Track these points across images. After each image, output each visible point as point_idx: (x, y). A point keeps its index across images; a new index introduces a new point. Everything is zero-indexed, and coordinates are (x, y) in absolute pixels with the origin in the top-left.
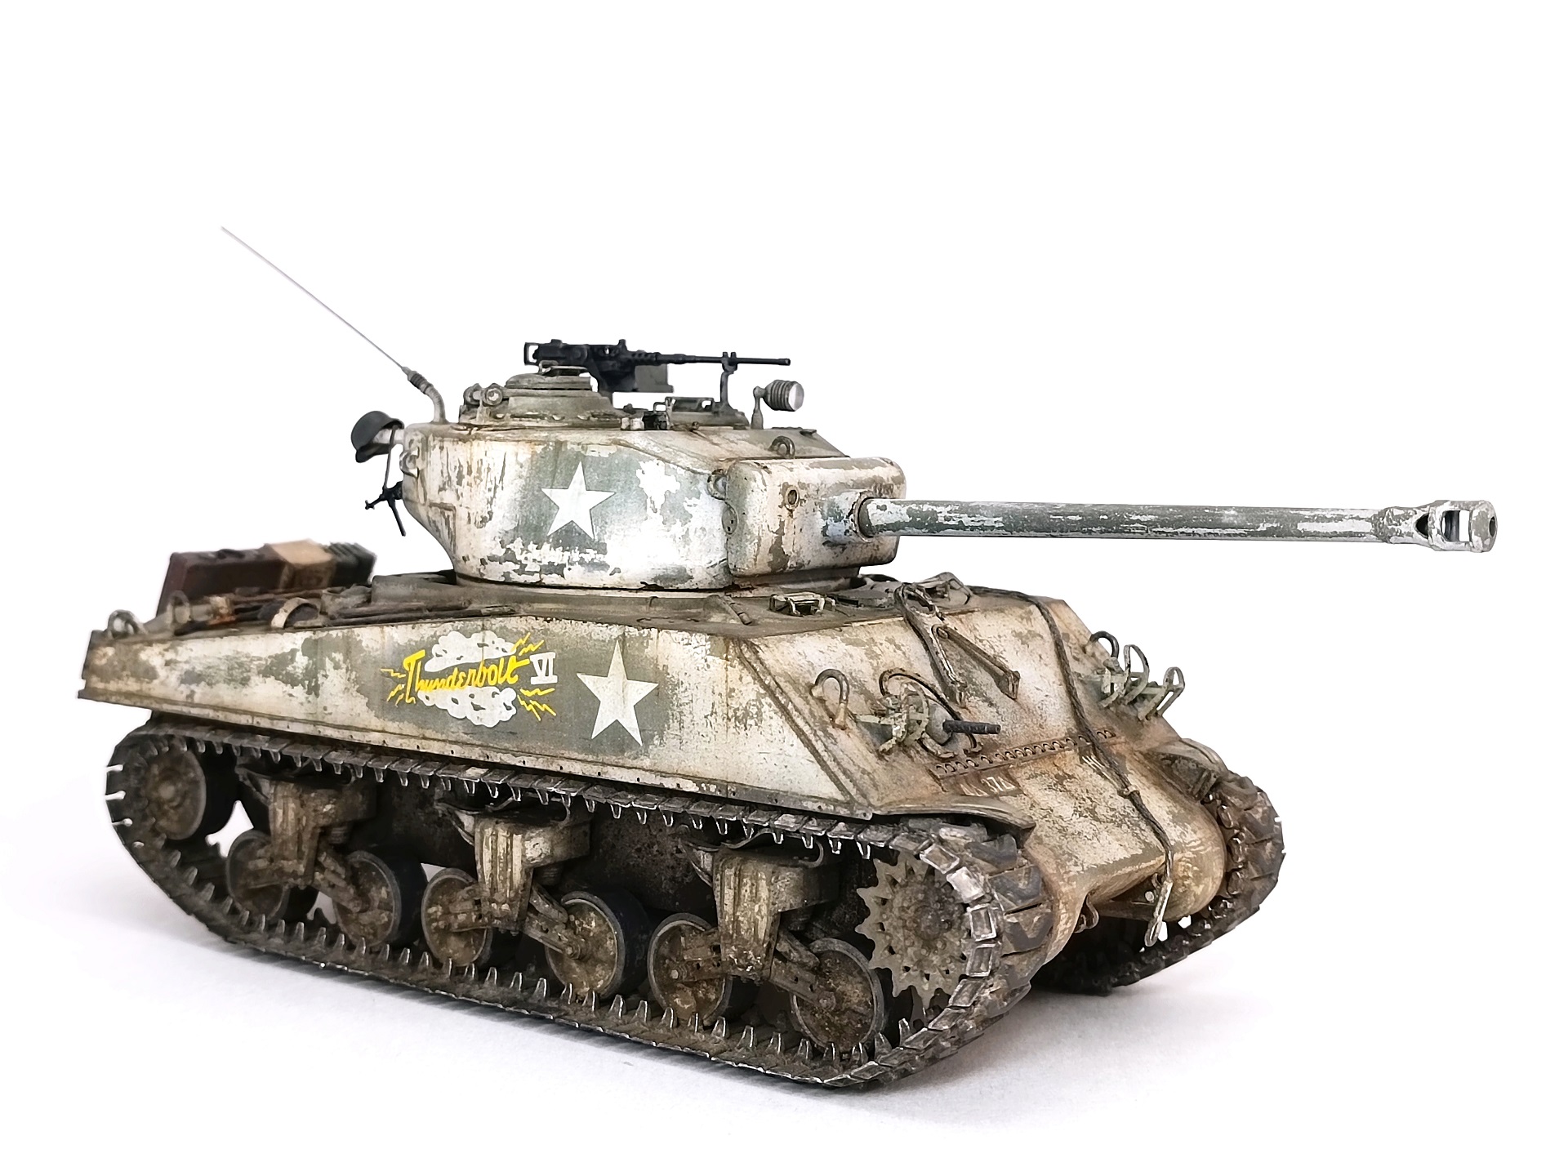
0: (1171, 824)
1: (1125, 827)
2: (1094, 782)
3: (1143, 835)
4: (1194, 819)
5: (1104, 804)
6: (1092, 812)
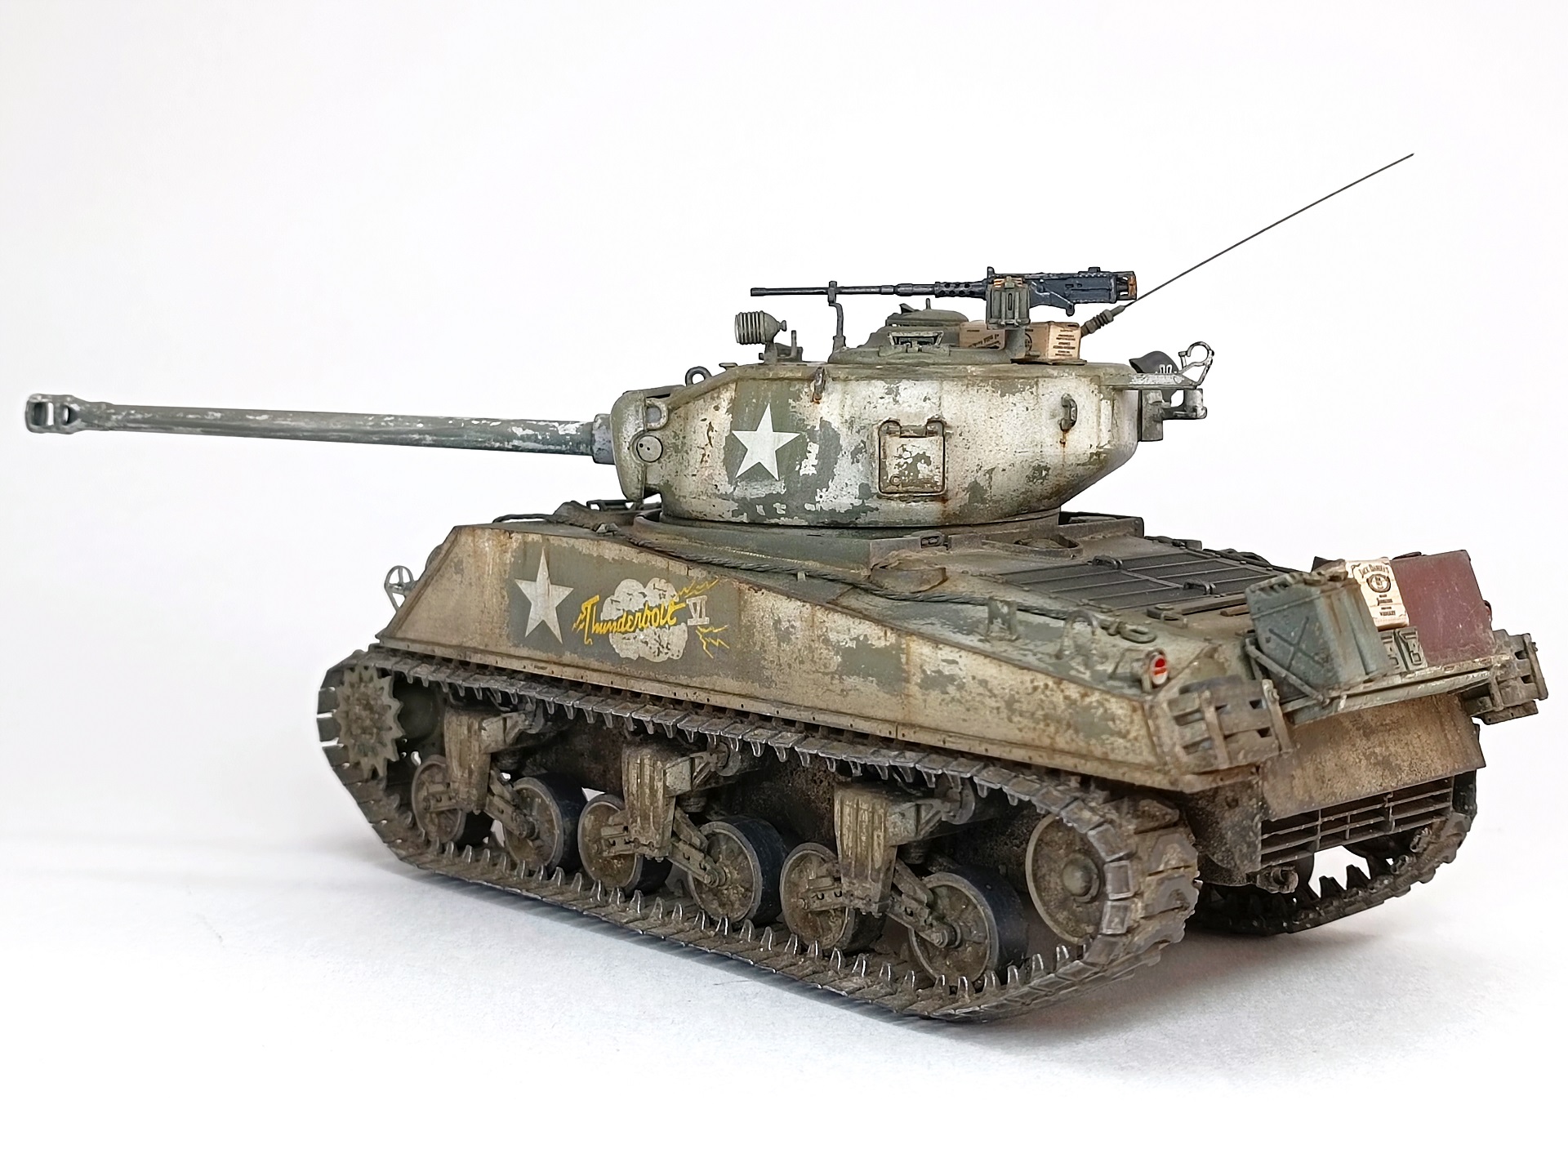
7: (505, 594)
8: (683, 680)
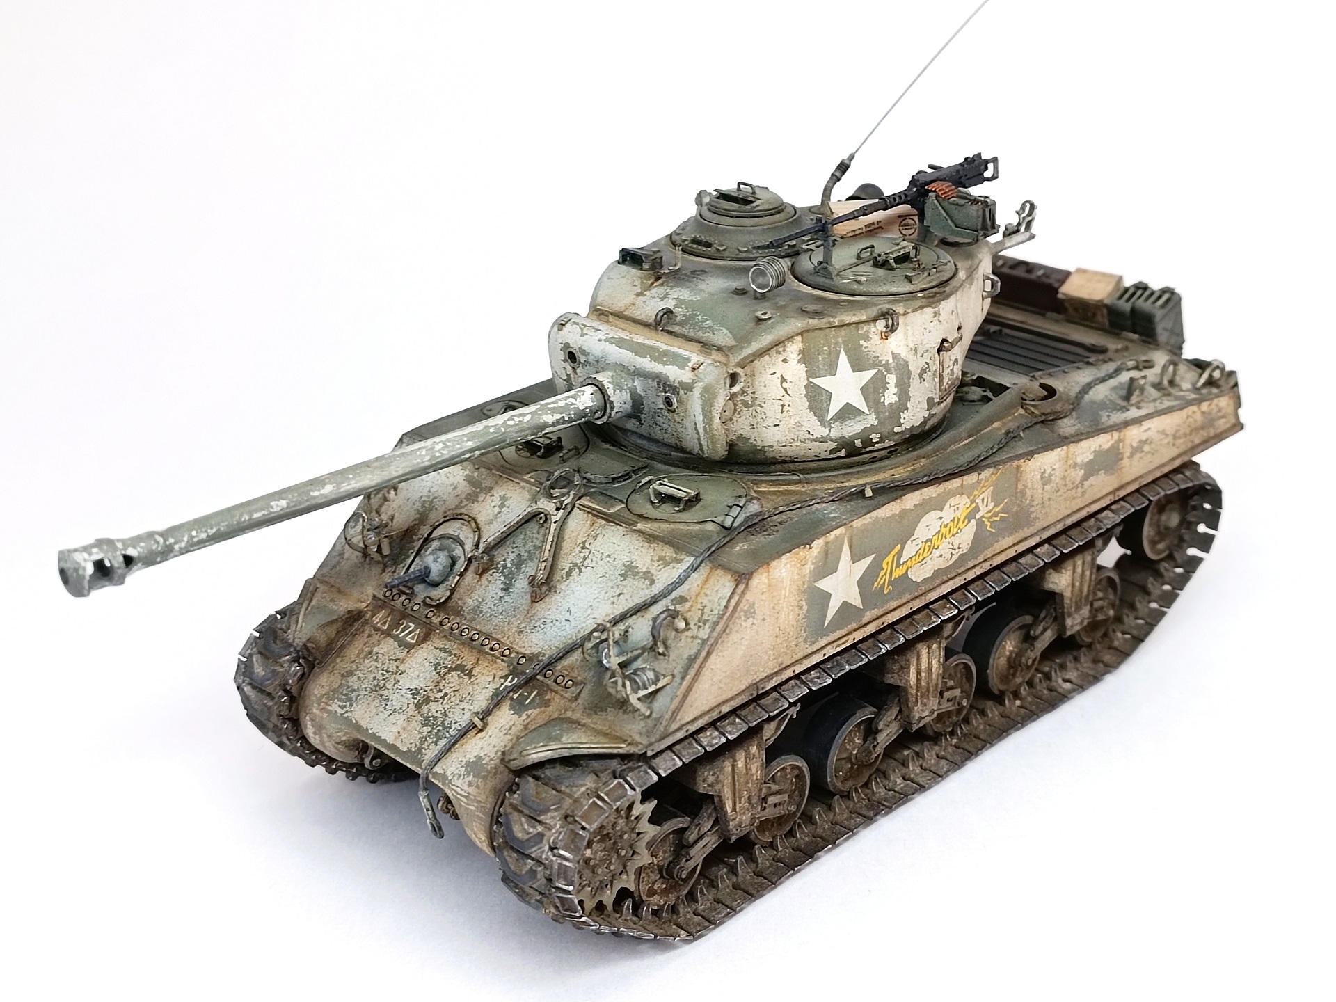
0: (463, 763)
1: (427, 729)
2: (475, 693)
3: (428, 746)
4: (485, 778)
5: (447, 706)
6: (427, 700)
7: (804, 603)
8: (971, 564)
